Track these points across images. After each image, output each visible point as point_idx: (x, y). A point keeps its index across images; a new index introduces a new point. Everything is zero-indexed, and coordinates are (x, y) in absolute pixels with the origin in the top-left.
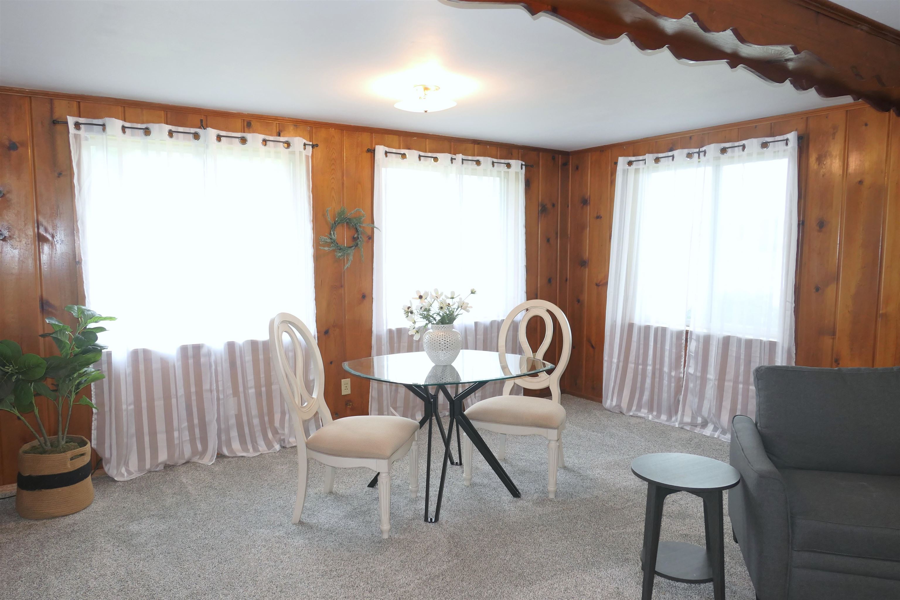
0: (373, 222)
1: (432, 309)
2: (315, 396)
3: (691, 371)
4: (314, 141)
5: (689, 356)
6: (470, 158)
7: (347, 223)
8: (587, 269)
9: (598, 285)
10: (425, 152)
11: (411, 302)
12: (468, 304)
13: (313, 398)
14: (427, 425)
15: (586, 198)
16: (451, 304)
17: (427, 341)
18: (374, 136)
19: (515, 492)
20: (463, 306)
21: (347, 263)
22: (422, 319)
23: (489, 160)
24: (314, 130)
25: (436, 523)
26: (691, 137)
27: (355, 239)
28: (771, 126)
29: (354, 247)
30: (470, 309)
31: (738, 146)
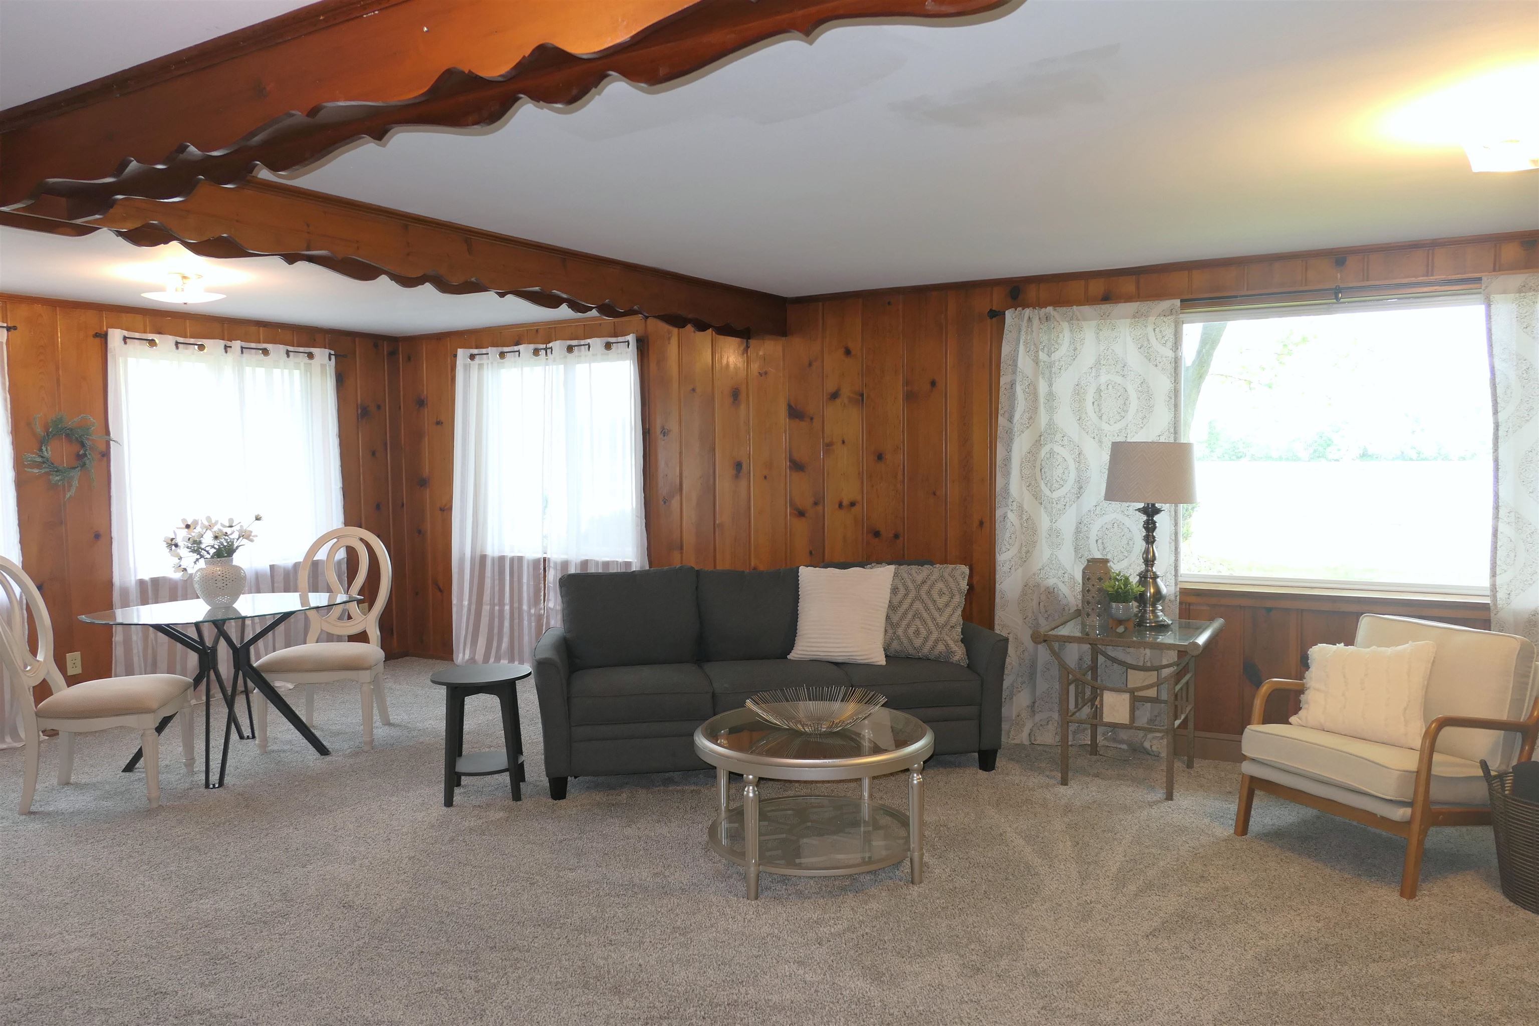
0: (108, 433)
1: (203, 540)
2: (40, 657)
3: (551, 605)
4: (9, 323)
5: (548, 587)
6: (253, 345)
7: (67, 435)
8: (428, 491)
9: (442, 510)
10: (185, 337)
11: (174, 532)
12: (251, 532)
13: (38, 661)
14: (203, 686)
15: (423, 398)
16: (229, 533)
17: (198, 579)
18: (104, 316)
19: (323, 750)
20: (246, 535)
21: (69, 491)
22: (191, 553)
23: (282, 348)
24: (8, 306)
25: (221, 789)
26: (537, 331)
27: (80, 457)
28: (614, 325)
29: (79, 468)
30: (254, 538)
31: (584, 345)
